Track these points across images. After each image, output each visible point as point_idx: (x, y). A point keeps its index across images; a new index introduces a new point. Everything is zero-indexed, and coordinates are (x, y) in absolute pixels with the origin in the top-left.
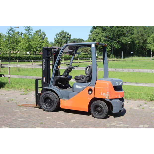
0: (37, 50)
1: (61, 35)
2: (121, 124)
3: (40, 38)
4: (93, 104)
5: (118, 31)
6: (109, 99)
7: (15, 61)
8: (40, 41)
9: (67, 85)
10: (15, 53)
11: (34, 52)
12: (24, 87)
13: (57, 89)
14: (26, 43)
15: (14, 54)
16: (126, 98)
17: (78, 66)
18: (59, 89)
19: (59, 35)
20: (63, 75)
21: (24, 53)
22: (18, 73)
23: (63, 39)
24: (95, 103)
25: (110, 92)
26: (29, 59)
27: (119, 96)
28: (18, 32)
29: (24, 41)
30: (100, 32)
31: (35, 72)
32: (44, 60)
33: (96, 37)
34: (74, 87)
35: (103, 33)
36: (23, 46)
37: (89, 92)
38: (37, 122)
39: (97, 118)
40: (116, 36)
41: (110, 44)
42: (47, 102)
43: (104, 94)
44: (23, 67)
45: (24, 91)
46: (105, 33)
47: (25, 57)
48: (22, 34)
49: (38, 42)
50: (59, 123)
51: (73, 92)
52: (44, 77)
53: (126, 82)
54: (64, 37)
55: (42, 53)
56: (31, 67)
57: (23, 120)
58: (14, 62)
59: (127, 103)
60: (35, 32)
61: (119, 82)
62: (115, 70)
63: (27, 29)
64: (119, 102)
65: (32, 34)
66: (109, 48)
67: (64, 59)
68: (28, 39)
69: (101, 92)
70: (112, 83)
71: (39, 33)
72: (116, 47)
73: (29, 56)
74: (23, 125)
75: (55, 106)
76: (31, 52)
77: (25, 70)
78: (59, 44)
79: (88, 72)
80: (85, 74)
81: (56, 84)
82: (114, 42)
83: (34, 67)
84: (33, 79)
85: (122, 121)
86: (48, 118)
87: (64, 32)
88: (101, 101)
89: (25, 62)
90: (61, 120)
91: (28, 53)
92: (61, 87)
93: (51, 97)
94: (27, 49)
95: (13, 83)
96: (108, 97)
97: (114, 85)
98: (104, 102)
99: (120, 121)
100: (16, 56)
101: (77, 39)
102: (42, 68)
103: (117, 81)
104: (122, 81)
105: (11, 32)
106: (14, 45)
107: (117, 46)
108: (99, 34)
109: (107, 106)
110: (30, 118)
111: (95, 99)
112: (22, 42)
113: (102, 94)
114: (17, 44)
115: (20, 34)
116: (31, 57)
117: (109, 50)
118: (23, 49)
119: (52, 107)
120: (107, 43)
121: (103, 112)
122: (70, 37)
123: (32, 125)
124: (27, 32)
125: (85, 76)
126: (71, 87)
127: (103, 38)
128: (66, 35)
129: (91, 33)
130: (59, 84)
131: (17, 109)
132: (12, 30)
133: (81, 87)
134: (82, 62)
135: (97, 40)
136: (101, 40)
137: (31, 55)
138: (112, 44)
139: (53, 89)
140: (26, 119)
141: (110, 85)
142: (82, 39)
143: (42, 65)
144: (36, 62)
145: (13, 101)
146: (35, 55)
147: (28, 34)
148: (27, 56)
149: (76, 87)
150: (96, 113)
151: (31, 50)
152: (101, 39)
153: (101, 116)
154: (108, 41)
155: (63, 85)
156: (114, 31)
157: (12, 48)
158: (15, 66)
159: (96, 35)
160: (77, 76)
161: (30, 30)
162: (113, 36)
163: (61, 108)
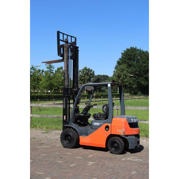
0: (59, 88)
1: (84, 72)
2: (136, 158)
3: (62, 75)
4: (110, 140)
5: (144, 67)
6: (125, 135)
7: (36, 100)
8: (61, 78)
9: (86, 123)
10: (35, 91)
11: (55, 90)
12: (45, 126)
13: (77, 126)
14: (47, 81)
15: (35, 93)
16: (146, 137)
17: (97, 104)
18: (78, 126)
19: (82, 72)
20: (82, 113)
21: (45, 91)
22: (39, 113)
23: (86, 75)
24: (112, 139)
25: (126, 129)
26: (50, 98)
27: (134, 132)
28: (40, 69)
29: (45, 79)
30: (126, 68)
31: (57, 111)
32: (65, 99)
33: (121, 73)
34: (92, 124)
35: (128, 69)
36: (45, 85)
37: (106, 129)
38: (58, 157)
39: (113, 153)
40: (142, 72)
41: (136, 80)
42: (67, 140)
43: (120, 131)
44: (44, 106)
45: (45, 130)
46: (130, 69)
47: (46, 96)
48: (43, 71)
49: (60, 79)
50: (78, 157)
51: (92, 129)
52: (65, 115)
53: (145, 120)
54: (87, 74)
55: (62, 91)
56: (52, 106)
57: (45, 155)
58: (35, 102)
59: (146, 141)
60: (57, 70)
61: (134, 119)
62: (134, 108)
63: (49, 67)
64: (134, 138)
65: (54, 72)
66: (136, 85)
67: (86, 97)
68: (49, 76)
69: (117, 129)
70: (127, 120)
71: (61, 70)
72: (143, 84)
73: (50, 94)
74: (45, 159)
75: (74, 143)
76: (52, 90)
77: (46, 110)
78: (82, 81)
79: (105, 110)
80: (102, 112)
81: (75, 122)
82: (140, 78)
83: (55, 106)
84: (54, 118)
85: (137, 157)
86: (68, 153)
87: (86, 68)
88: (118, 138)
89: (46, 101)
90: (80, 156)
91: (49, 91)
92: (80, 125)
93: (71, 134)
94: (48, 88)
95: (34, 122)
96: (124, 133)
97: (129, 122)
98: (120, 139)
99: (135, 156)
100: (36, 95)
101: (101, 75)
102: (62, 107)
103: (132, 118)
104: (137, 118)
105: (32, 70)
106: (35, 84)
107: (145, 83)
108: (124, 70)
109: (123, 142)
110: (51, 154)
111: (111, 136)
112: (43, 80)
113: (118, 130)
114: (38, 83)
115: (41, 71)
116: (52, 95)
117: (136, 87)
118: (44, 87)
119: (72, 144)
120: (133, 79)
121: (119, 148)
122: (94, 73)
123: (53, 159)
124: (48, 69)
125: (102, 114)
126: (90, 125)
127: (129, 74)
128: (89, 72)
129: (116, 69)
130: (78, 121)
131: (39, 146)
132: (34, 69)
133: (99, 124)
134: (105, 100)
135: (122, 77)
136: (126, 77)
137: (53, 94)
138: (139, 80)
139: (73, 127)
140: (48, 154)
141: (125, 122)
142: (106, 75)
143: (63, 104)
144: (57, 101)
145: (35, 139)
146: (56, 94)
147: (49, 72)
148: (48, 94)
149: (94, 124)
150: (113, 149)
151: (53, 89)
152: (127, 75)
153: (118, 152)
154: (135, 77)
155: (82, 123)
156: (141, 66)
157: (33, 87)
158: (37, 106)
159: (121, 72)
160: (95, 114)
161: (51, 67)
162: (140, 72)
163: (81, 144)
